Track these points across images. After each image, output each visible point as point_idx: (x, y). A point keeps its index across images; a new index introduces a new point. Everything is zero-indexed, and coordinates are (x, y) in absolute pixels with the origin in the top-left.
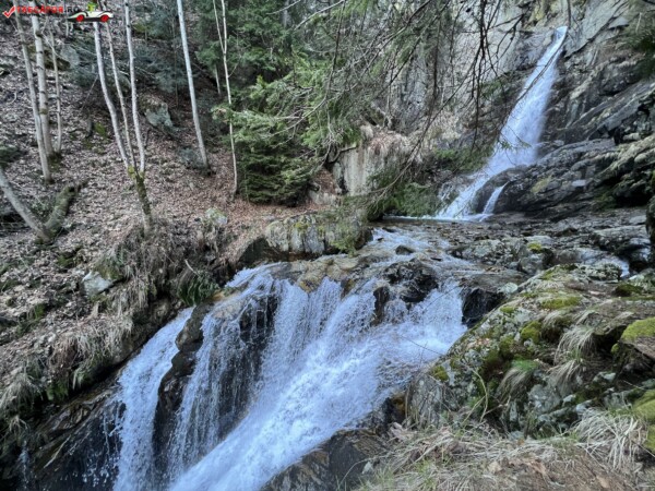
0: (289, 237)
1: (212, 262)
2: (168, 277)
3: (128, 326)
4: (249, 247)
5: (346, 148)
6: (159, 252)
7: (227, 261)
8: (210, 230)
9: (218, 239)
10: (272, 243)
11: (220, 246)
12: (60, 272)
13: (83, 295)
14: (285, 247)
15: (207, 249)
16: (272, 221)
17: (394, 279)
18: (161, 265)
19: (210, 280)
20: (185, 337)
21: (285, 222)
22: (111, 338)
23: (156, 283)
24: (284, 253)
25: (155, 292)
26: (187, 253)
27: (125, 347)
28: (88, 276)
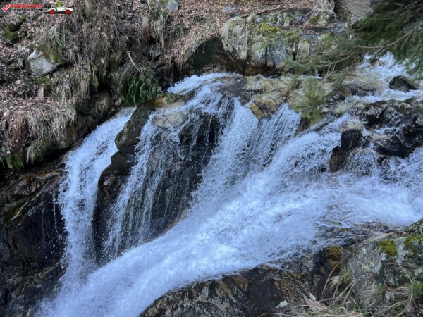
0: (250, 43)
1: (157, 59)
2: (109, 69)
3: (72, 115)
4: (201, 46)
6: (101, 38)
7: (173, 61)
8: (157, 18)
9: (166, 30)
10: (227, 46)
11: (166, 40)
12: (7, 45)
13: (29, 74)
14: (243, 55)
15: (152, 41)
16: (232, 15)
17: (373, 122)
18: (103, 54)
19: (153, 81)
20: (124, 138)
21: (249, 19)
22: (57, 124)
23: (98, 74)
24: (240, 61)
25: (96, 84)
26: (131, 44)
27: (69, 135)
28: (33, 55)
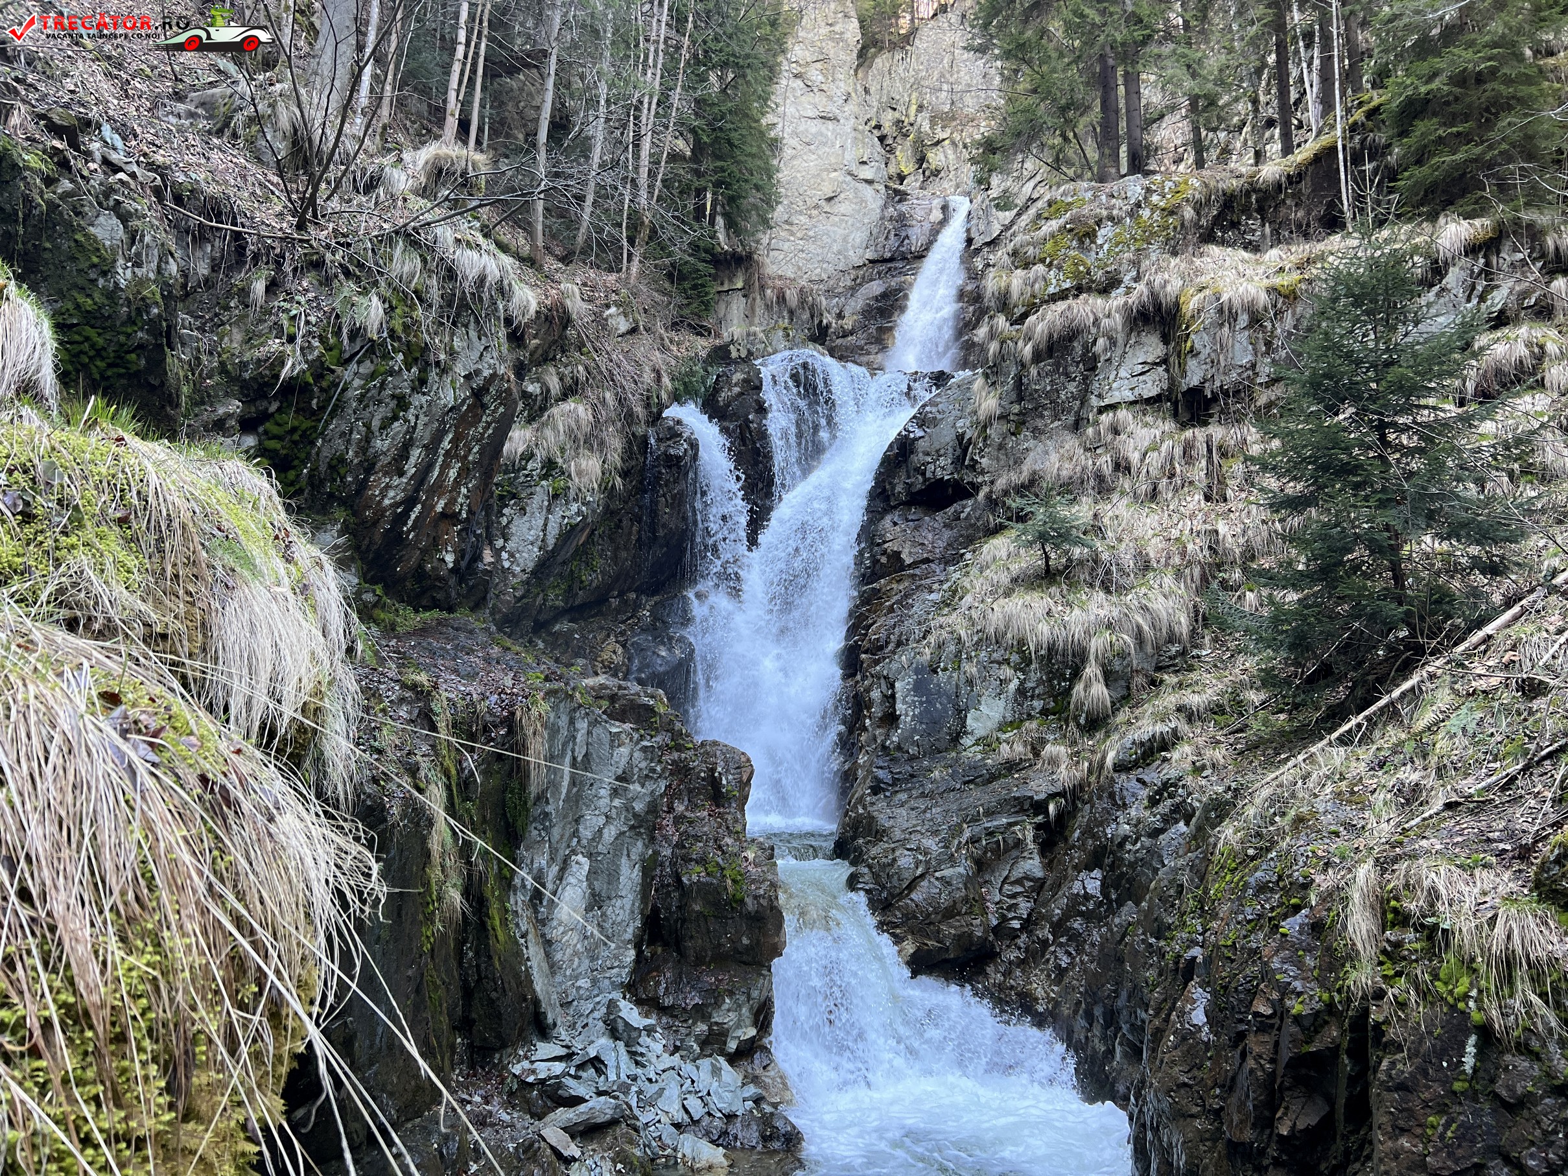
5: (726, 288)
